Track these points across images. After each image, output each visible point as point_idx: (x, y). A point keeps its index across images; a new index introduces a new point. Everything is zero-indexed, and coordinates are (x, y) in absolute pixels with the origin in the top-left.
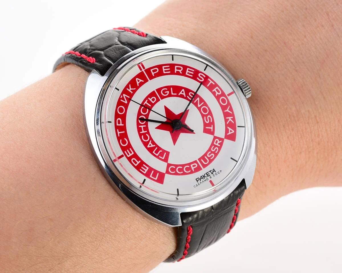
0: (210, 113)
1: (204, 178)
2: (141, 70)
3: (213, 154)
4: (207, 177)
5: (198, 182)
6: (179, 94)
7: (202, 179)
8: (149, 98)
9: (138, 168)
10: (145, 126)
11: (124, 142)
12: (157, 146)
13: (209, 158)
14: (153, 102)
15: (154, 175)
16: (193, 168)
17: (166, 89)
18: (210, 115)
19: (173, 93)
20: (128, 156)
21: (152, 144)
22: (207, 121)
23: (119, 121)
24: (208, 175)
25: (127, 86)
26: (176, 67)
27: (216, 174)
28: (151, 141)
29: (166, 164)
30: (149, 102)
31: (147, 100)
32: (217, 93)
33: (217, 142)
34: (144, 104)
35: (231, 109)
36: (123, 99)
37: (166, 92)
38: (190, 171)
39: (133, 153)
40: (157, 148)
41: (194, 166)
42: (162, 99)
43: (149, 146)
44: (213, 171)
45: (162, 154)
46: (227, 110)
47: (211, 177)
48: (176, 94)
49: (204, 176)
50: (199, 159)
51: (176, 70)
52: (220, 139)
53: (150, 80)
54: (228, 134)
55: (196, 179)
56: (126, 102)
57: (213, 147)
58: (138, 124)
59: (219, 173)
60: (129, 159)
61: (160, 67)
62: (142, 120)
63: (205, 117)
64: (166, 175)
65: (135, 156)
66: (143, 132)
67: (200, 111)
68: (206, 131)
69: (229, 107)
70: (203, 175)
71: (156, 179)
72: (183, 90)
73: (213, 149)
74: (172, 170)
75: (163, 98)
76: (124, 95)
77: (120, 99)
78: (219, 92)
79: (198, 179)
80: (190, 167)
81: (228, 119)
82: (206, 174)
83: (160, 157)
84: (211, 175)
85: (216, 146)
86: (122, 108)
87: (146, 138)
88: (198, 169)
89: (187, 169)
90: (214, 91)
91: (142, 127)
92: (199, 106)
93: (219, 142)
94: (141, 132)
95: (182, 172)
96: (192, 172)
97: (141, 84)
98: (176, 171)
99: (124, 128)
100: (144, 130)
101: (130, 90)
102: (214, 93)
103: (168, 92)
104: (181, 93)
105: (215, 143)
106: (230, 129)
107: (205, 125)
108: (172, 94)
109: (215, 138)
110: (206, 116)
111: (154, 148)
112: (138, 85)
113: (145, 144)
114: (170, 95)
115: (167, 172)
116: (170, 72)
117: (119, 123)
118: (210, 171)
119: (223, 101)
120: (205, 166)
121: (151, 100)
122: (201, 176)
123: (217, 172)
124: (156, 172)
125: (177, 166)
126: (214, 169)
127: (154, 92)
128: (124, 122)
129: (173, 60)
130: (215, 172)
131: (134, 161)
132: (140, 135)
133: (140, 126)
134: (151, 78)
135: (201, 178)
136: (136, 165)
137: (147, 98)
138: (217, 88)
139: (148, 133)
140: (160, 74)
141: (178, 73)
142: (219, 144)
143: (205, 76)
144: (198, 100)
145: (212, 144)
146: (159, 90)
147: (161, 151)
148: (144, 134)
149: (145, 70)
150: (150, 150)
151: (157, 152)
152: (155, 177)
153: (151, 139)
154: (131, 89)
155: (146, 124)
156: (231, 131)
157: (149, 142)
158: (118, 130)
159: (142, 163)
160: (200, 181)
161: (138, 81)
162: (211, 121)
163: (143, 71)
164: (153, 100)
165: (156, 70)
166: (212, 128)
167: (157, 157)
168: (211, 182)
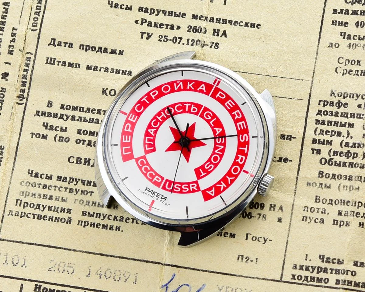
0: (216, 165)
1: (153, 194)
2: (214, 83)
3: (179, 189)
4: (155, 196)
5: (145, 191)
6: (215, 129)
7: (151, 193)
8: (193, 105)
9: (124, 133)
10: (165, 117)
11: (139, 108)
12: (154, 137)
13: (173, 188)
14: (192, 111)
15: (127, 150)
16: (155, 179)
17: (212, 115)
18: (214, 166)
19: (213, 123)
20: (129, 119)
21: (154, 132)
22: (207, 166)
23: (155, 93)
24: (158, 196)
25: (191, 81)
26: (238, 111)
27: (163, 202)
28: (155, 129)
29: (144, 154)
30: (190, 107)
31: (190, 105)
32: (239, 160)
33: (193, 186)
34: (185, 105)
35: (232, 181)
36: (177, 84)
37: (208, 116)
38: (151, 178)
39: (134, 121)
40: (152, 138)
41: (157, 179)
42: (200, 116)
43: (149, 130)
44: (164, 198)
45: (150, 146)
46: (229, 179)
47: (157, 199)
48: (213, 125)
49: (154, 193)
50: (167, 180)
51: (235, 113)
52: (198, 187)
53: (211, 96)
54: (207, 192)
55: (147, 188)
56: (176, 89)
57: (187, 185)
58: (163, 110)
59: (166, 204)
60: (127, 121)
61: (228, 97)
62: (170, 111)
63: (209, 163)
64: (134, 160)
65: (133, 125)
66: (159, 118)
67: (212, 155)
68: (197, 171)
69: (234, 178)
70: (154, 191)
71: (124, 154)
72: (221, 130)
73: (185, 187)
74: (142, 163)
75: (202, 116)
76: (181, 83)
77: (175, 82)
78: (241, 161)
79: (148, 190)
80: (155, 176)
81: (221, 184)
82: (157, 194)
83: (146, 145)
84: (159, 199)
85: (189, 187)
86: (168, 88)
87: (155, 124)
88: (157, 184)
89: (151, 175)
90: (239, 157)
91: (163, 115)
92: (216, 151)
93: (194, 188)
94: (157, 117)
95: (145, 172)
96: (151, 181)
97: (201, 91)
98: (142, 166)
99: (151, 101)
100: (161, 119)
101: (189, 85)
102: (237, 158)
103: (210, 118)
104: (217, 129)
105: (191, 185)
106: (213, 190)
107: (202, 167)
108: (211, 122)
109: (196, 182)
110: (211, 163)
111: (151, 136)
112: (198, 89)
113: (150, 127)
114: (208, 121)
115: (137, 160)
116: (229, 108)
117: (153, 94)
118: (163, 196)
119: (236, 170)
120: (164, 188)
121: (193, 107)
122: (152, 191)
123: (165, 202)
124: (131, 150)
125: (148, 164)
126: (166, 198)
127: (202, 106)
128: (157, 97)
129: (242, 105)
130: (165, 200)
131: (128, 126)
132: (155, 118)
133: (162, 113)
134: (213, 96)
135: (150, 191)
136: (125, 130)
137: (191, 103)
138: (244, 157)
139: (161, 123)
140: (222, 102)
141: (233, 116)
142: (193, 189)
143: (247, 140)
144: (220, 147)
145: (189, 184)
146: (206, 109)
147: (152, 143)
148: (158, 120)
149: (216, 87)
150: (147, 134)
151: (149, 140)
152: (125, 152)
153: (158, 128)
154: (191, 85)
155: (168, 117)
156: (212, 193)
157: (153, 128)
158: (146, 97)
159: (131, 134)
160: (148, 192)
161: (203, 87)
162: (209, 170)
163: (213, 86)
164: (194, 110)
165: (223, 96)
166: (203, 174)
167: (145, 143)
168: (153, 202)
